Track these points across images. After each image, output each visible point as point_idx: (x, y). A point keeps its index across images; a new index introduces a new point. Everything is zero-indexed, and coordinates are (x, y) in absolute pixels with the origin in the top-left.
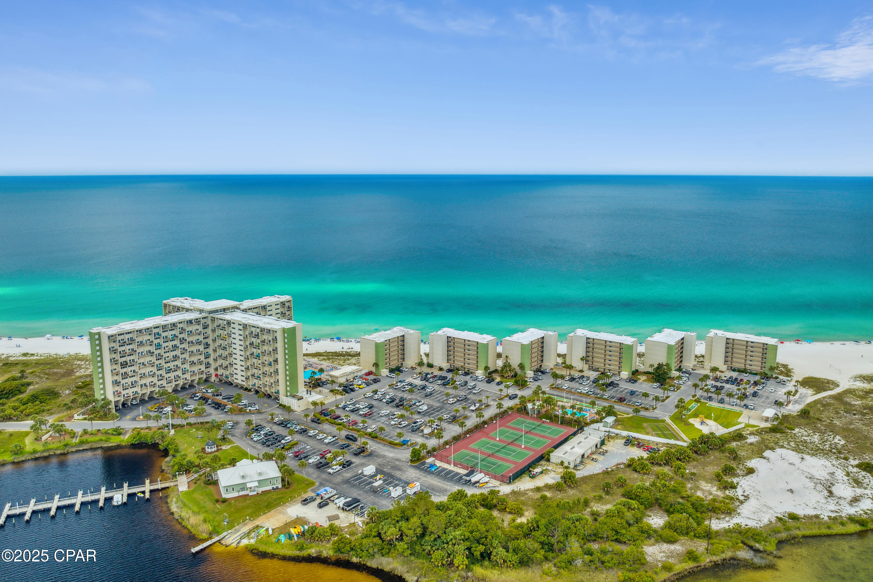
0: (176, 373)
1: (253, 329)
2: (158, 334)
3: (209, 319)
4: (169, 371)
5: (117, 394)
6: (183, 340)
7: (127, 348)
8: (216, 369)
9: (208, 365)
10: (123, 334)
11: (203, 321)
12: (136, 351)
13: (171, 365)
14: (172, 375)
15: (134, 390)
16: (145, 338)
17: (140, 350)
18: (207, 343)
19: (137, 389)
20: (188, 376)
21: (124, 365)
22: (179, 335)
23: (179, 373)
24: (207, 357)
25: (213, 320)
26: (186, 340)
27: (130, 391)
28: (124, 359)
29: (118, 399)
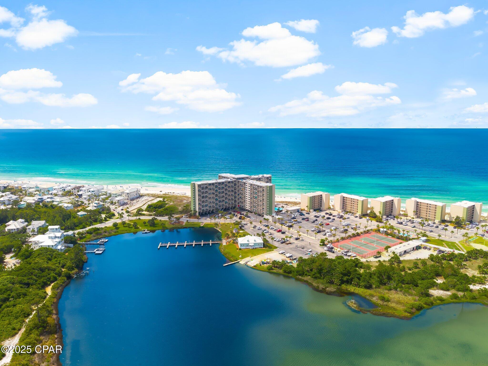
0: (223, 203)
1: (255, 186)
2: (217, 186)
3: (237, 182)
4: (220, 201)
5: (199, 209)
6: (226, 190)
7: (205, 190)
8: (239, 203)
9: (235, 201)
10: (203, 185)
11: (234, 182)
12: (208, 192)
13: (221, 199)
14: (221, 204)
15: (206, 208)
16: (212, 187)
17: (209, 192)
18: (235, 192)
19: (208, 208)
20: (227, 205)
21: (203, 197)
22: (224, 187)
23: (224, 203)
24: (235, 197)
25: (239, 182)
26: (227, 190)
27: (205, 208)
28: (203, 195)
29: (200, 211)
